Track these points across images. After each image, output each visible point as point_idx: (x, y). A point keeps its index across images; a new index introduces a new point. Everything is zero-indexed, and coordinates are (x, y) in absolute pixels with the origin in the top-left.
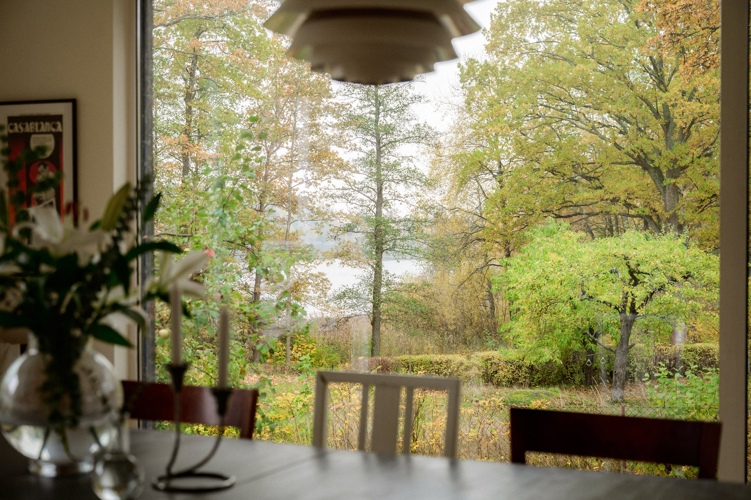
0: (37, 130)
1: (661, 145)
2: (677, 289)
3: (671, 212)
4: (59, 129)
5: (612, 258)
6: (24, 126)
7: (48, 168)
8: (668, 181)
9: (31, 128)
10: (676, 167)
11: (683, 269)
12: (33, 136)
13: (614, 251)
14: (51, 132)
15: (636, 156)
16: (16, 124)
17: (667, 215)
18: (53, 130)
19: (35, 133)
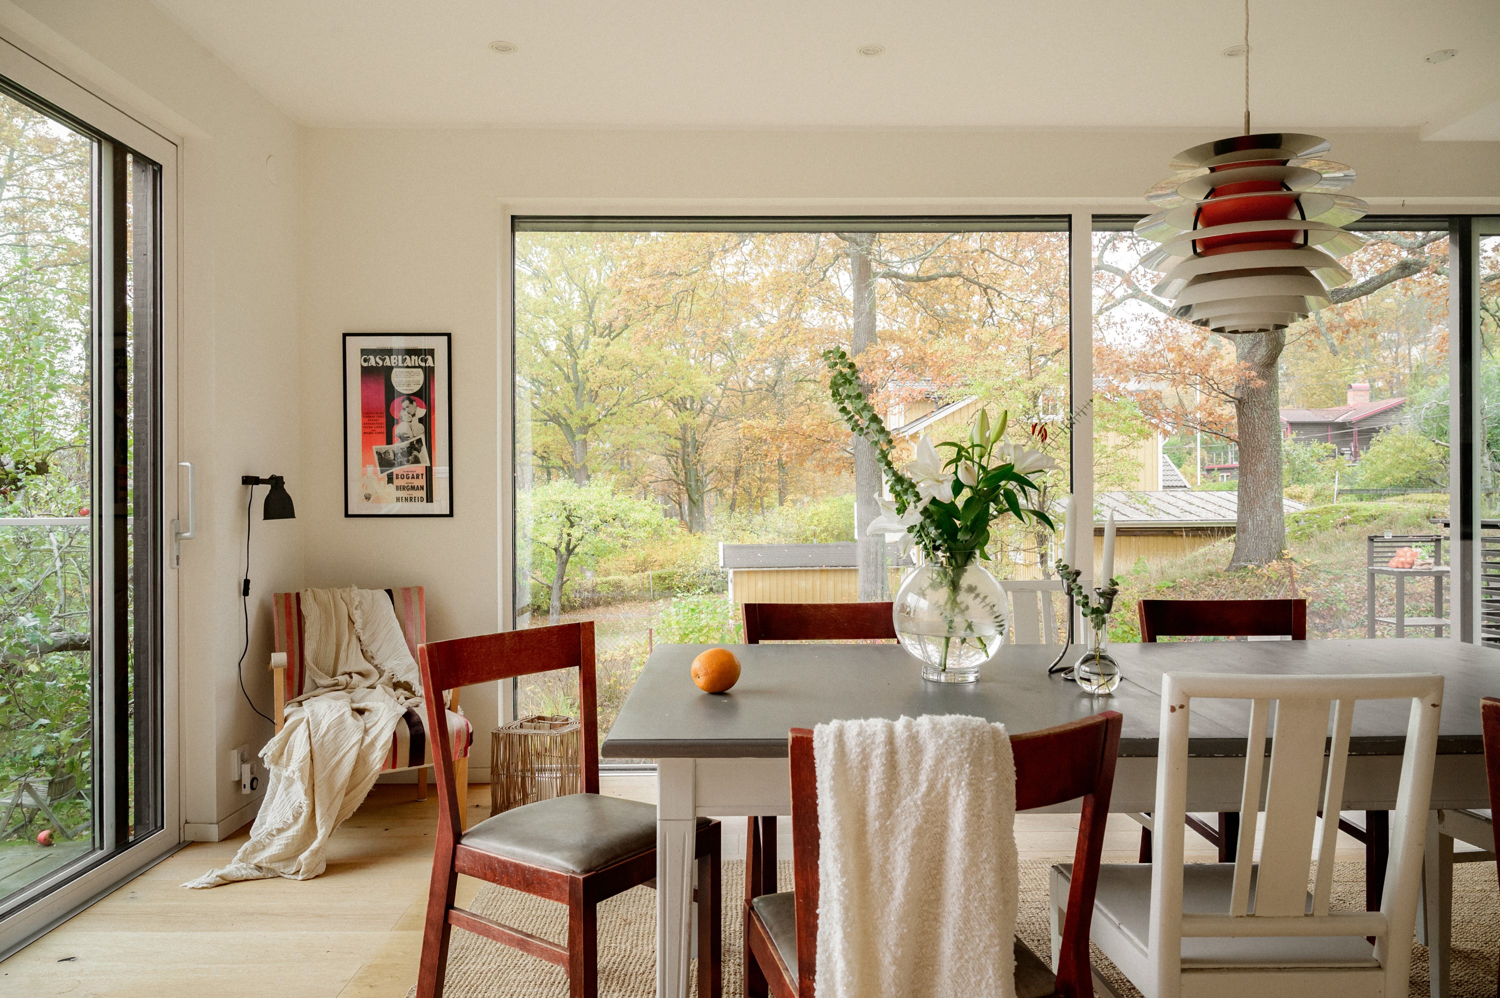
0: (400, 364)
1: (573, 405)
2: (609, 530)
3: (581, 464)
4: (430, 363)
5: (552, 505)
6: (383, 360)
7: (415, 403)
8: (579, 437)
9: (393, 361)
10: (586, 424)
11: (613, 512)
12: (394, 370)
13: (554, 498)
14: (420, 367)
15: (551, 414)
16: (372, 357)
17: (578, 466)
18: (423, 364)
19: (398, 367)
